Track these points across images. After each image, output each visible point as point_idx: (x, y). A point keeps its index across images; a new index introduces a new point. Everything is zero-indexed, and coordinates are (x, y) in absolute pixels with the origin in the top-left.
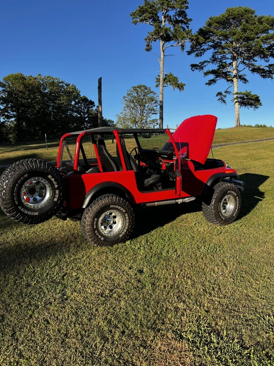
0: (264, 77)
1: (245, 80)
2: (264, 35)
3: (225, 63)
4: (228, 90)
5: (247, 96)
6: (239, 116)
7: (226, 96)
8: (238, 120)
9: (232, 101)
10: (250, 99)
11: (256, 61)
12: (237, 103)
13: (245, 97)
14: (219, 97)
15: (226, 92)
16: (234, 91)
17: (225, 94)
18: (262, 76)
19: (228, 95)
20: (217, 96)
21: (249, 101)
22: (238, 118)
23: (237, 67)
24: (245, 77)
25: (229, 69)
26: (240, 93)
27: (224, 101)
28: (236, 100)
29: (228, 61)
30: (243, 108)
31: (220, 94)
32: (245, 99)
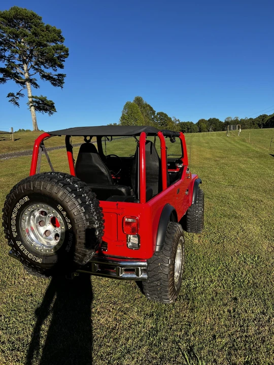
0: (54, 85)
1: (36, 85)
2: (53, 44)
3: (14, 62)
4: (21, 92)
5: (43, 101)
6: (36, 120)
7: (18, 98)
8: (36, 124)
9: (28, 104)
10: (45, 104)
11: (47, 68)
12: (33, 107)
13: (41, 102)
14: (10, 98)
15: (18, 94)
16: (28, 94)
17: (18, 96)
18: (52, 83)
19: (20, 98)
20: (8, 97)
21: (44, 106)
22: (36, 122)
23: (28, 70)
24: (36, 82)
25: (19, 70)
26: (36, 97)
27: (17, 103)
28: (31, 104)
29: (17, 63)
30: (38, 112)
31: (11, 95)
32: (40, 104)
